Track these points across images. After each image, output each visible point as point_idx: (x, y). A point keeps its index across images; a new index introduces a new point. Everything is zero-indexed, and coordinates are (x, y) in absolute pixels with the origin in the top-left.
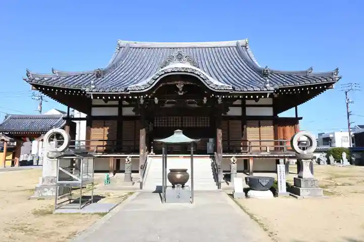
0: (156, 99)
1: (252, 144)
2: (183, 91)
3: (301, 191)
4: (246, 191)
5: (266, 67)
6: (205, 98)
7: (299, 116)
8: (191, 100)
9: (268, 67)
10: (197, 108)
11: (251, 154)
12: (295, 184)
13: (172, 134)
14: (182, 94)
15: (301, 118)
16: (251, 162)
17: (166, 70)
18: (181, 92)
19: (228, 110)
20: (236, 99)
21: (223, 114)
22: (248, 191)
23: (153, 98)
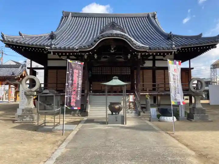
0: (96, 55)
1: (160, 86)
2: (114, 49)
3: (194, 117)
4: (158, 116)
5: (171, 33)
6: (129, 55)
7: (191, 67)
8: (119, 56)
9: (172, 33)
10: (124, 61)
11: (159, 93)
12: (190, 112)
13: (112, 79)
14: (113, 52)
15: (193, 68)
16: (159, 98)
17: (104, 35)
18: (112, 50)
19: (144, 63)
20: (150, 55)
21: (141, 66)
22: (160, 117)
23: (93, 55)
